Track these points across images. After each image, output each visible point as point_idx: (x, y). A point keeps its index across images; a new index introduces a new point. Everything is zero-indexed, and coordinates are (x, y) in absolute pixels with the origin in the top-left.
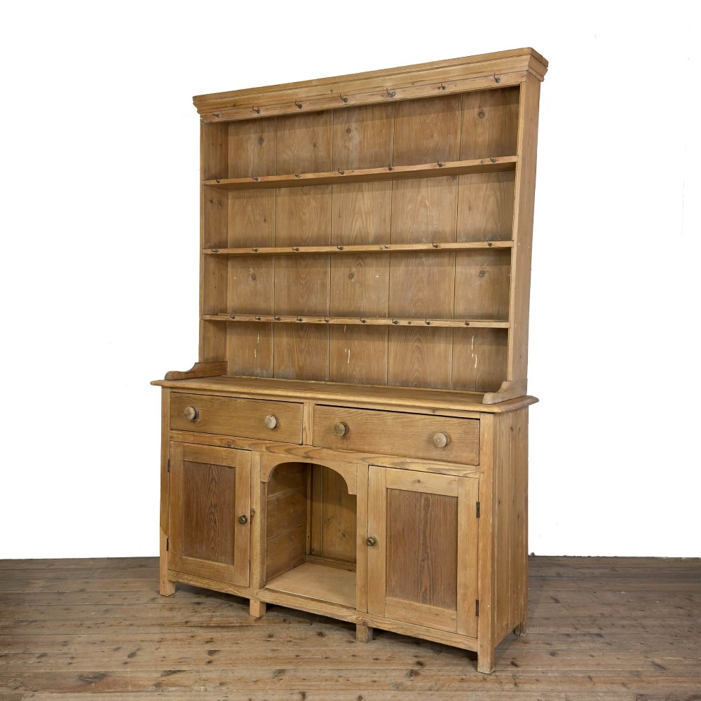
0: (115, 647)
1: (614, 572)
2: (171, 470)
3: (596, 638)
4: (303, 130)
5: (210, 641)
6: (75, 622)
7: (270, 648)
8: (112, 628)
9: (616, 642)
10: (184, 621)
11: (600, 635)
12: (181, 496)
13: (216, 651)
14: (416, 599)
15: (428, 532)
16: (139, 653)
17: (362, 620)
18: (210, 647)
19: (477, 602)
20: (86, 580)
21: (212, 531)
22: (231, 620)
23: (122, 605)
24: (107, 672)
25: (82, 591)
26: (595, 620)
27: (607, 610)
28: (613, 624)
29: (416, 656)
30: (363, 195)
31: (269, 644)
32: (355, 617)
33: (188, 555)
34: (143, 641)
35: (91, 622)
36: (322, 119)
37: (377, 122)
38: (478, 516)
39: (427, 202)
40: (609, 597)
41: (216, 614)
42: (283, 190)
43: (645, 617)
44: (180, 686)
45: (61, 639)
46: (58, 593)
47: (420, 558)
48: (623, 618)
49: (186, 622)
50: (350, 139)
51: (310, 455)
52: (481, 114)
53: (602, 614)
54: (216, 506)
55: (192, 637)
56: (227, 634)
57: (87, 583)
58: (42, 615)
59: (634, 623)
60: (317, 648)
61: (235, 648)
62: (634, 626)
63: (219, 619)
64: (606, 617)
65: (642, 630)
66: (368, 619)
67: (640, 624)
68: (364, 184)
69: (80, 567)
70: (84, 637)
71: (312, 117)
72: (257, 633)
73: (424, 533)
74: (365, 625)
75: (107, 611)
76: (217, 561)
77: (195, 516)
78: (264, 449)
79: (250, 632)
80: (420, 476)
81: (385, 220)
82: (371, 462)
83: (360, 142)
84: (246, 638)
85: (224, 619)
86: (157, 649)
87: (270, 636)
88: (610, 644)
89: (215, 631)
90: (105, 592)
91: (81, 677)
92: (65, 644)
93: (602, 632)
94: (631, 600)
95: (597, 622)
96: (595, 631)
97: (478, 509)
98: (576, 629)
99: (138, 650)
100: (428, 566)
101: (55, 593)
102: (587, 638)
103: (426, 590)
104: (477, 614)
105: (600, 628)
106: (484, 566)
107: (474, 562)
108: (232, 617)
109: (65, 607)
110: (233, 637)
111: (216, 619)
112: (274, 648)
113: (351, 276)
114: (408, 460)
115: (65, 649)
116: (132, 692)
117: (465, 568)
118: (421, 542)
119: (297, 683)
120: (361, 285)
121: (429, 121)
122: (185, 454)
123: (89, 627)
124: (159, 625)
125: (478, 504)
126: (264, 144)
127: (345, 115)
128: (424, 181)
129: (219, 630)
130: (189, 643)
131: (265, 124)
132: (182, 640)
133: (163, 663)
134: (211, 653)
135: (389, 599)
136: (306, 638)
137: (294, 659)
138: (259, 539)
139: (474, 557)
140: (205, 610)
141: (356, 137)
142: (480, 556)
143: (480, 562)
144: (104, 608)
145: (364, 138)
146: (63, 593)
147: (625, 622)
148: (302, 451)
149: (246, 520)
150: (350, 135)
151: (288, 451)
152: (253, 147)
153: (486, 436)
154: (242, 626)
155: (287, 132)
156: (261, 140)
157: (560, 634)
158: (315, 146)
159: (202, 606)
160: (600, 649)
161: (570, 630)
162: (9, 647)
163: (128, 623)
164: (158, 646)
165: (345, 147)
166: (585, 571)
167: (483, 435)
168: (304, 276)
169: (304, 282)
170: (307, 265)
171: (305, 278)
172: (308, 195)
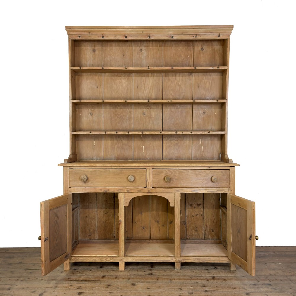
0: (33, 291)
1: (275, 254)
3: (268, 286)
4: (118, 48)
5: (79, 288)
6: (15, 278)
7: (109, 291)
8: (33, 281)
9: (278, 288)
10: (68, 278)
11: (270, 285)
13: (82, 293)
16: (44, 294)
17: (178, 260)
18: (79, 291)
20: (23, 258)
22: (90, 277)
23: (39, 270)
25: (20, 263)
26: (267, 277)
27: (272, 272)
28: (276, 279)
30: (149, 78)
31: (108, 289)
32: (175, 259)
34: (47, 288)
35: (23, 278)
36: (128, 44)
37: (155, 48)
39: (179, 83)
40: (273, 266)
41: (83, 274)
42: (107, 74)
43: (291, 275)
46: (9, 264)
48: (281, 276)
49: (69, 278)
50: (142, 54)
51: (151, 191)
52: (202, 49)
53: (270, 274)
55: (71, 286)
56: (88, 284)
57: (23, 259)
59: (286, 278)
60: (131, 292)
61: (92, 291)
62: (286, 280)
63: (85, 277)
64: (273, 276)
65: (291, 282)
66: (181, 259)
67: (289, 279)
68: (149, 74)
69: (21, 252)
70: (19, 286)
71: (122, 42)
72: (103, 284)
74: (180, 262)
75: (31, 273)
78: (126, 191)
79: (99, 283)
81: (160, 90)
83: (147, 56)
84: (97, 286)
85: (87, 277)
86: (53, 292)
87: (109, 285)
88: (276, 289)
89: (82, 283)
90: (31, 264)
92: (9, 289)
93: (271, 283)
94: (283, 267)
95: (268, 278)
96: (268, 282)
98: (258, 281)
99: (44, 292)
101: (7, 264)
102: (264, 286)
105: (270, 281)
108: (91, 276)
109: (11, 271)
110: (91, 286)
111: (83, 277)
112: (110, 291)
113: (144, 114)
115: (8, 292)
120: (149, 117)
121: (179, 50)
123: (22, 281)
124: (55, 280)
126: (96, 52)
127: (139, 43)
128: (178, 74)
129: (84, 282)
130: (69, 289)
131: (96, 43)
132: (66, 287)
134: (80, 293)
136: (126, 287)
140: (78, 272)
141: (145, 53)
144: (30, 271)
145: (149, 54)
146: (11, 264)
147: (282, 278)
150: (142, 52)
152: (89, 53)
154: (95, 280)
155: (109, 48)
156: (94, 50)
157: (250, 284)
158: (124, 55)
159: (77, 270)
160: (270, 292)
161: (255, 282)
163: (40, 279)
164: (54, 290)
165: (140, 57)
166: (261, 253)
168: (119, 114)
169: (119, 116)
170: (121, 109)
171: (120, 115)
172: (121, 77)
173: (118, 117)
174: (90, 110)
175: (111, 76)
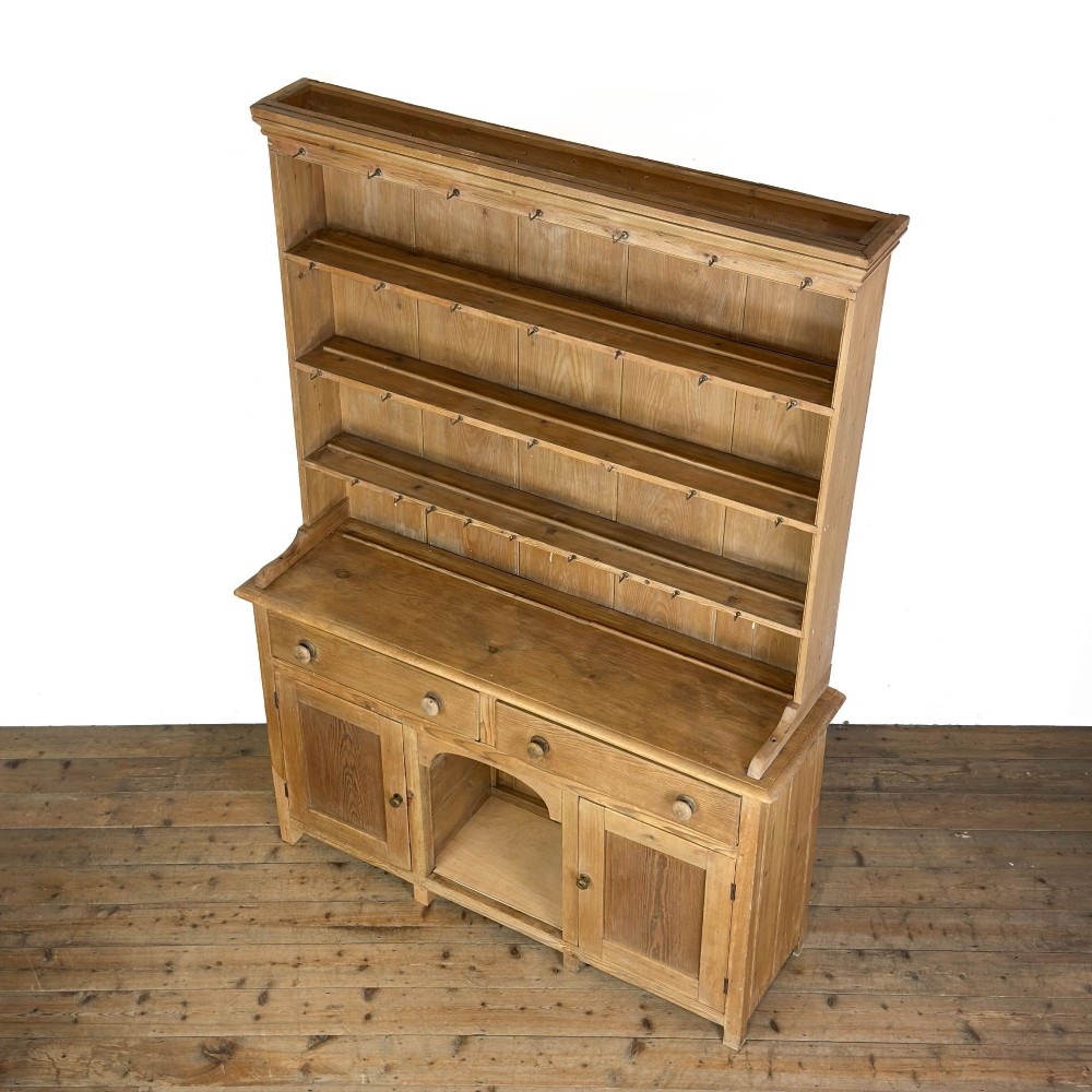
0: (238, 978)
2: (280, 706)
5: (365, 966)
6: (173, 913)
7: (447, 985)
8: (227, 927)
9: (925, 973)
10: (324, 913)
11: (906, 954)
12: (300, 739)
13: (374, 990)
14: (645, 951)
15: (662, 892)
16: (271, 993)
17: (570, 951)
18: (365, 981)
19: (726, 981)
21: (351, 795)
22: (389, 911)
23: (232, 866)
24: (236, 1038)
27: (930, 887)
28: (930, 926)
29: (642, 1007)
31: (445, 974)
33: (317, 809)
34: (274, 964)
35: (195, 912)
38: (733, 897)
40: (942, 848)
41: (367, 894)
43: (983, 906)
44: (335, 1073)
45: (161, 955)
46: (134, 831)
47: (651, 914)
48: (950, 909)
49: (327, 916)
51: (491, 756)
53: (921, 898)
54: (353, 768)
55: (339, 954)
56: (387, 948)
58: (123, 894)
59: (962, 921)
60: (510, 985)
61: (400, 984)
63: (373, 908)
64: (925, 906)
65: (970, 941)
66: (578, 952)
70: (192, 953)
72: (427, 947)
73: (658, 891)
74: (574, 958)
75: (213, 882)
76: (362, 829)
77: (323, 767)
78: (422, 728)
79: (418, 945)
80: (653, 831)
81: (612, 374)
82: (582, 794)
84: (413, 959)
85: (379, 909)
86: (295, 984)
87: (446, 956)
88: (917, 978)
89: (369, 939)
91: (204, 1049)
92: (169, 968)
93: (911, 946)
94: (972, 858)
95: (908, 920)
96: (902, 942)
97: (733, 892)
98: (875, 936)
99: (270, 985)
100: (662, 925)
101: (130, 831)
102: (886, 961)
103: (658, 947)
104: (725, 992)
105: (910, 937)
106: (737, 950)
107: (725, 942)
108: (389, 903)
109: (151, 870)
110: (395, 955)
111: (367, 909)
112: (451, 984)
114: (637, 809)
115: (171, 983)
116: (275, 1083)
117: (712, 943)
118: (653, 898)
119: (485, 1068)
122: (299, 693)
123: (195, 926)
124: (289, 921)
125: (734, 886)
130: (337, 971)
132: (326, 962)
133: (305, 1018)
134: (369, 993)
135: (607, 943)
136: (494, 962)
137: (479, 1010)
138: (421, 825)
139: (725, 936)
142: (733, 937)
143: (733, 944)
144: (208, 873)
146: (141, 831)
147: (949, 921)
148: (480, 748)
149: (401, 801)
151: (460, 743)
153: (749, 816)
154: (405, 928)
157: (849, 951)
159: (346, 872)
160: (899, 991)
161: (865, 941)
162: (94, 976)
163: (246, 915)
164: (295, 977)
167: (746, 816)
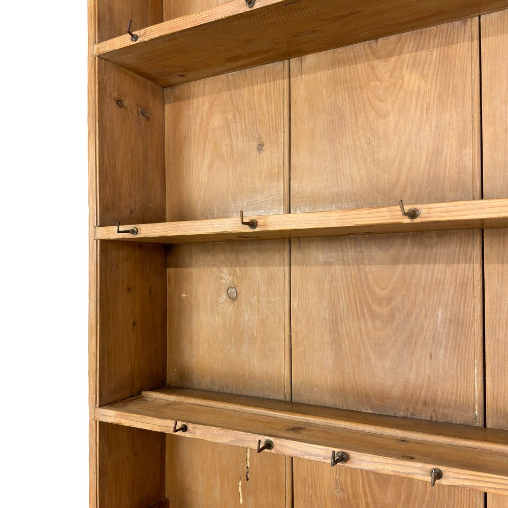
168: (384, 293)
169: (383, 311)
170: (395, 261)
171: (390, 299)
172: (393, 59)
173: (374, 316)
174: (225, 270)
175: (336, 63)
